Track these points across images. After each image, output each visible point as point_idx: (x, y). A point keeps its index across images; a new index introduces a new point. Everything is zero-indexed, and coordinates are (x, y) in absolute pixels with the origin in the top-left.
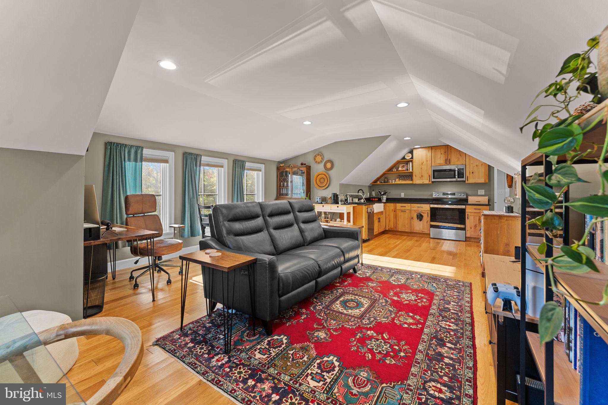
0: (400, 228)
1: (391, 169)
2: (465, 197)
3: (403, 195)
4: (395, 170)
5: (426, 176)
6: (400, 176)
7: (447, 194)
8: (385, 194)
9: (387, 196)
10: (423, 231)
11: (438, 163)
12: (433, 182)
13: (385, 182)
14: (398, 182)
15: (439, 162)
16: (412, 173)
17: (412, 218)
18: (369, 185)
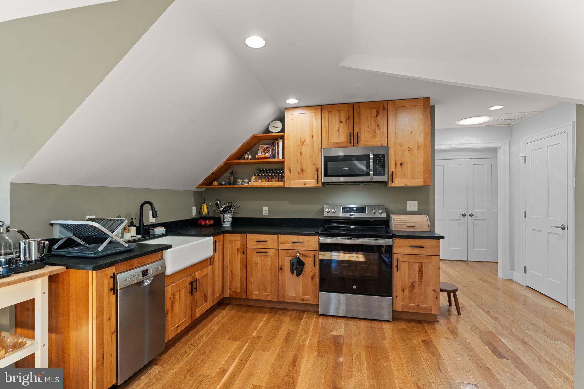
0: (256, 294)
1: (239, 155)
2: (384, 215)
3: (266, 212)
4: (250, 157)
5: (310, 171)
6: (260, 170)
7: (351, 210)
8: (227, 210)
9: (234, 214)
10: (303, 300)
11: (334, 141)
12: (323, 184)
13: (230, 184)
14: (256, 183)
15: (337, 141)
16: (282, 163)
17: (281, 269)
18: (193, 188)
